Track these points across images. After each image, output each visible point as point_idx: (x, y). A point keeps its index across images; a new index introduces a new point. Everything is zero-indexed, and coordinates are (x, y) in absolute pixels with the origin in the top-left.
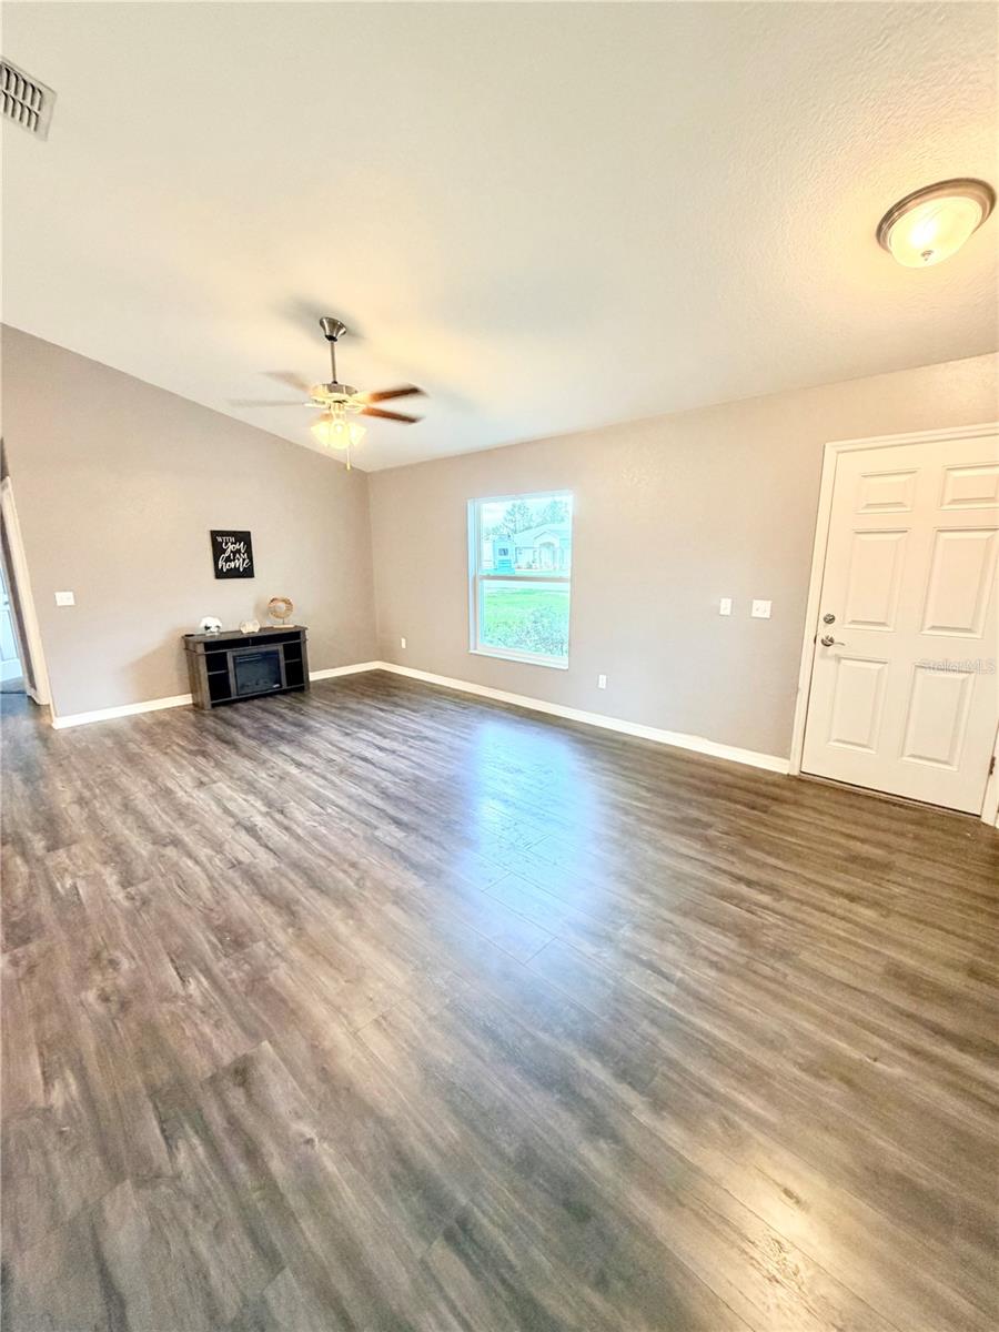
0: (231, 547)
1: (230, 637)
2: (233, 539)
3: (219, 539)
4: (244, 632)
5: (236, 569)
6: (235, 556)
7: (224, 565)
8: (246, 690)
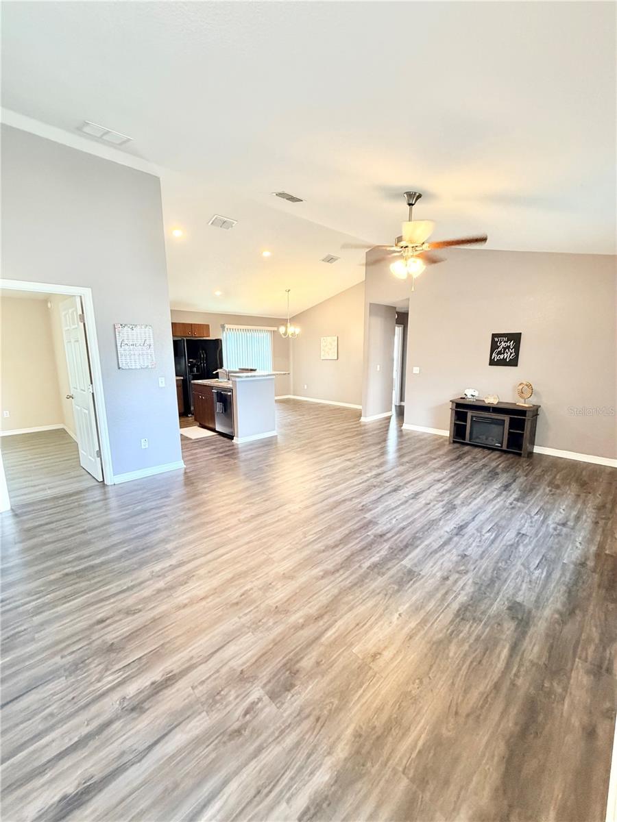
0: (504, 344)
2: (506, 339)
3: (497, 339)
4: (486, 402)
5: (504, 360)
6: (504, 351)
7: (496, 357)
8: (477, 441)
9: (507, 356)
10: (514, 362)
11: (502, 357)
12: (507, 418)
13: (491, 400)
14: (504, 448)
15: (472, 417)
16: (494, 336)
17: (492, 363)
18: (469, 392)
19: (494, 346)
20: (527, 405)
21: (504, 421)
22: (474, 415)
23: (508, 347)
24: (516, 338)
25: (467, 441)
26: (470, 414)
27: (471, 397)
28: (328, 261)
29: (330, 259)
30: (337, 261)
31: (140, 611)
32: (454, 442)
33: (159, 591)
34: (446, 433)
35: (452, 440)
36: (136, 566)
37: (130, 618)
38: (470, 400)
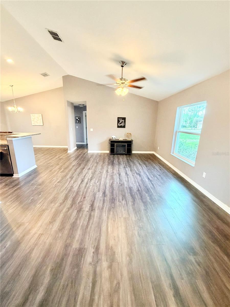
0: (121, 121)
1: (117, 140)
2: (122, 119)
3: (119, 119)
4: (120, 140)
5: (122, 126)
6: (122, 123)
7: (119, 125)
8: (118, 152)
9: (122, 124)
10: (124, 127)
11: (121, 125)
12: (126, 144)
13: (121, 139)
14: (126, 153)
15: (116, 145)
16: (118, 118)
17: (118, 127)
18: (114, 137)
19: (118, 121)
20: (130, 140)
21: (125, 145)
22: (117, 144)
23: (123, 122)
24: (124, 119)
25: (115, 153)
26: (115, 144)
27: (114, 138)
28: (44, 76)
29: (45, 75)
30: (48, 76)
31: (119, 283)
32: (111, 154)
33: (110, 267)
34: (108, 152)
35: (110, 153)
36: (76, 270)
37: (121, 291)
38: (114, 139)
